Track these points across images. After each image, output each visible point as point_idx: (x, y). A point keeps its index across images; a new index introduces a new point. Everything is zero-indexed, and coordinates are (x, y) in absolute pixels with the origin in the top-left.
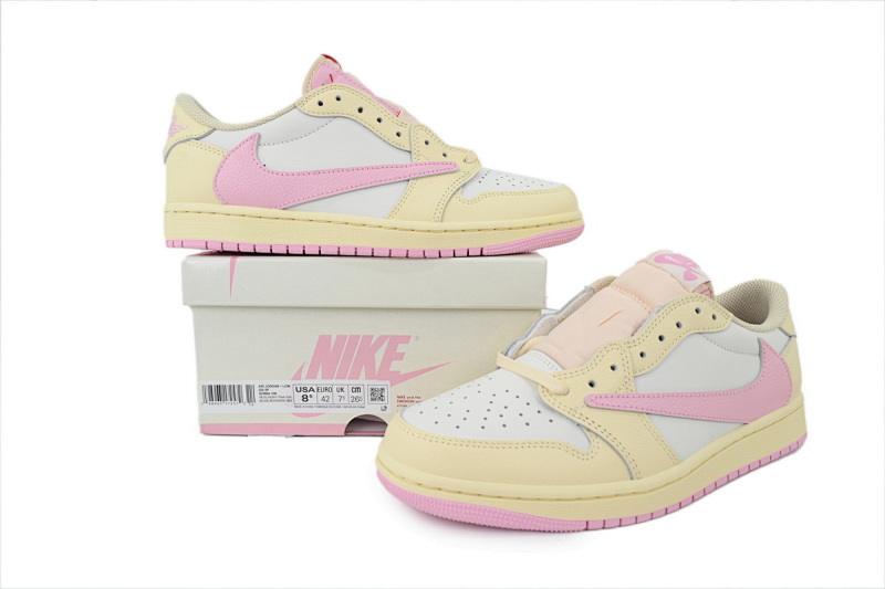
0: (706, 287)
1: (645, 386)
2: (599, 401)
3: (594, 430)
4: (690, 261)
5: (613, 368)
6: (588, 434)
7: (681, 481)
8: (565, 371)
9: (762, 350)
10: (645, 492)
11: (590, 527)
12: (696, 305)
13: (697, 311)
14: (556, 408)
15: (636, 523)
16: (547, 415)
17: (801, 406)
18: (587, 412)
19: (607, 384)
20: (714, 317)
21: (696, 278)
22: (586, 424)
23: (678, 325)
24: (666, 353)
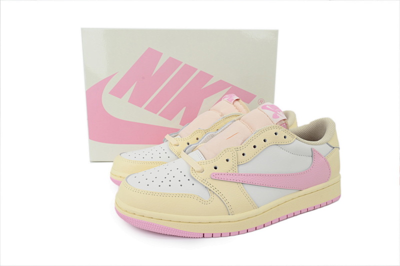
0: (284, 122)
1: (243, 170)
2: (217, 176)
3: (213, 190)
4: (278, 108)
5: (227, 160)
6: (210, 192)
7: (257, 217)
8: (206, 161)
9: (314, 154)
10: (235, 222)
11: (205, 236)
12: (276, 131)
13: (276, 134)
14: (196, 178)
15: (239, 234)
16: (192, 181)
17: (339, 182)
18: (210, 181)
19: (224, 168)
20: (285, 137)
21: (279, 117)
22: (209, 187)
23: (265, 141)
24: (256, 154)
